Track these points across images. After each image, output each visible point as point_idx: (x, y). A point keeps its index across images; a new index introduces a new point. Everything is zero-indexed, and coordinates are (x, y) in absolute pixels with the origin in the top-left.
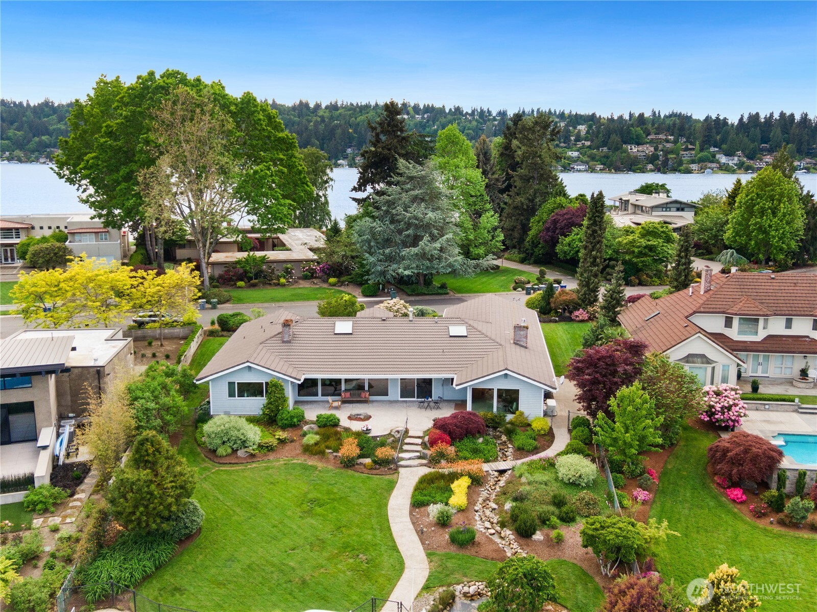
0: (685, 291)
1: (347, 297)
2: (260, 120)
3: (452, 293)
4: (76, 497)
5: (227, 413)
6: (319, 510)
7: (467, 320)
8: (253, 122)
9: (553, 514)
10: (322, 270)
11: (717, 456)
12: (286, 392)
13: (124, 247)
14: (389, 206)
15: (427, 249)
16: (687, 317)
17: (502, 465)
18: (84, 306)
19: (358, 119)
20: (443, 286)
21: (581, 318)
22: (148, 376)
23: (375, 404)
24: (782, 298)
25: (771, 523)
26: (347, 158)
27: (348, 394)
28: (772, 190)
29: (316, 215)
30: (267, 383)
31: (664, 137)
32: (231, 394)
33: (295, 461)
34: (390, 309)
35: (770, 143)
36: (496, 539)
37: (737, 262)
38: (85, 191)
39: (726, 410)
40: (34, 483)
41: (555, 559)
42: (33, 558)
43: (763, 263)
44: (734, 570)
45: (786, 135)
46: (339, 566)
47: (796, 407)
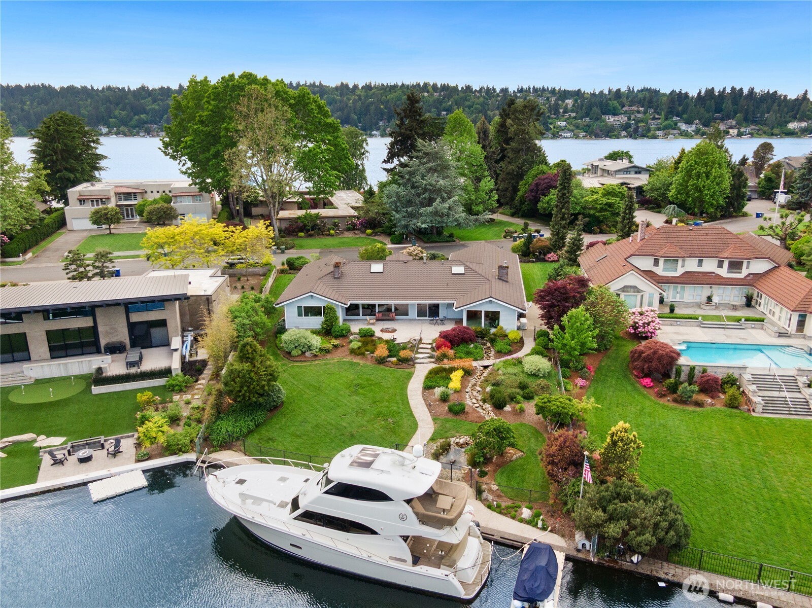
0: (627, 239)
1: (379, 245)
2: (312, 109)
3: (457, 241)
4: (199, 382)
5: (297, 327)
6: (361, 391)
7: (465, 262)
8: (307, 111)
9: (518, 394)
10: (361, 224)
11: (636, 356)
12: (337, 313)
13: (213, 206)
14: (410, 175)
15: (439, 208)
16: (625, 259)
17: (486, 363)
18: (193, 252)
19: (388, 97)
20: (451, 236)
21: (552, 259)
22: (242, 302)
23: (399, 321)
24: (696, 244)
25: (668, 401)
26: (379, 129)
27: (380, 315)
28: (707, 158)
29: (356, 180)
30: (324, 307)
31: (636, 109)
32: (300, 315)
33: (345, 360)
34: (410, 254)
35: (723, 113)
36: (479, 410)
37: (677, 215)
38: (184, 165)
39: (646, 325)
40: (171, 372)
41: (518, 423)
42: (177, 420)
43: (699, 215)
44: (627, 425)
45: (736, 106)
46: (375, 426)
47: (699, 323)
